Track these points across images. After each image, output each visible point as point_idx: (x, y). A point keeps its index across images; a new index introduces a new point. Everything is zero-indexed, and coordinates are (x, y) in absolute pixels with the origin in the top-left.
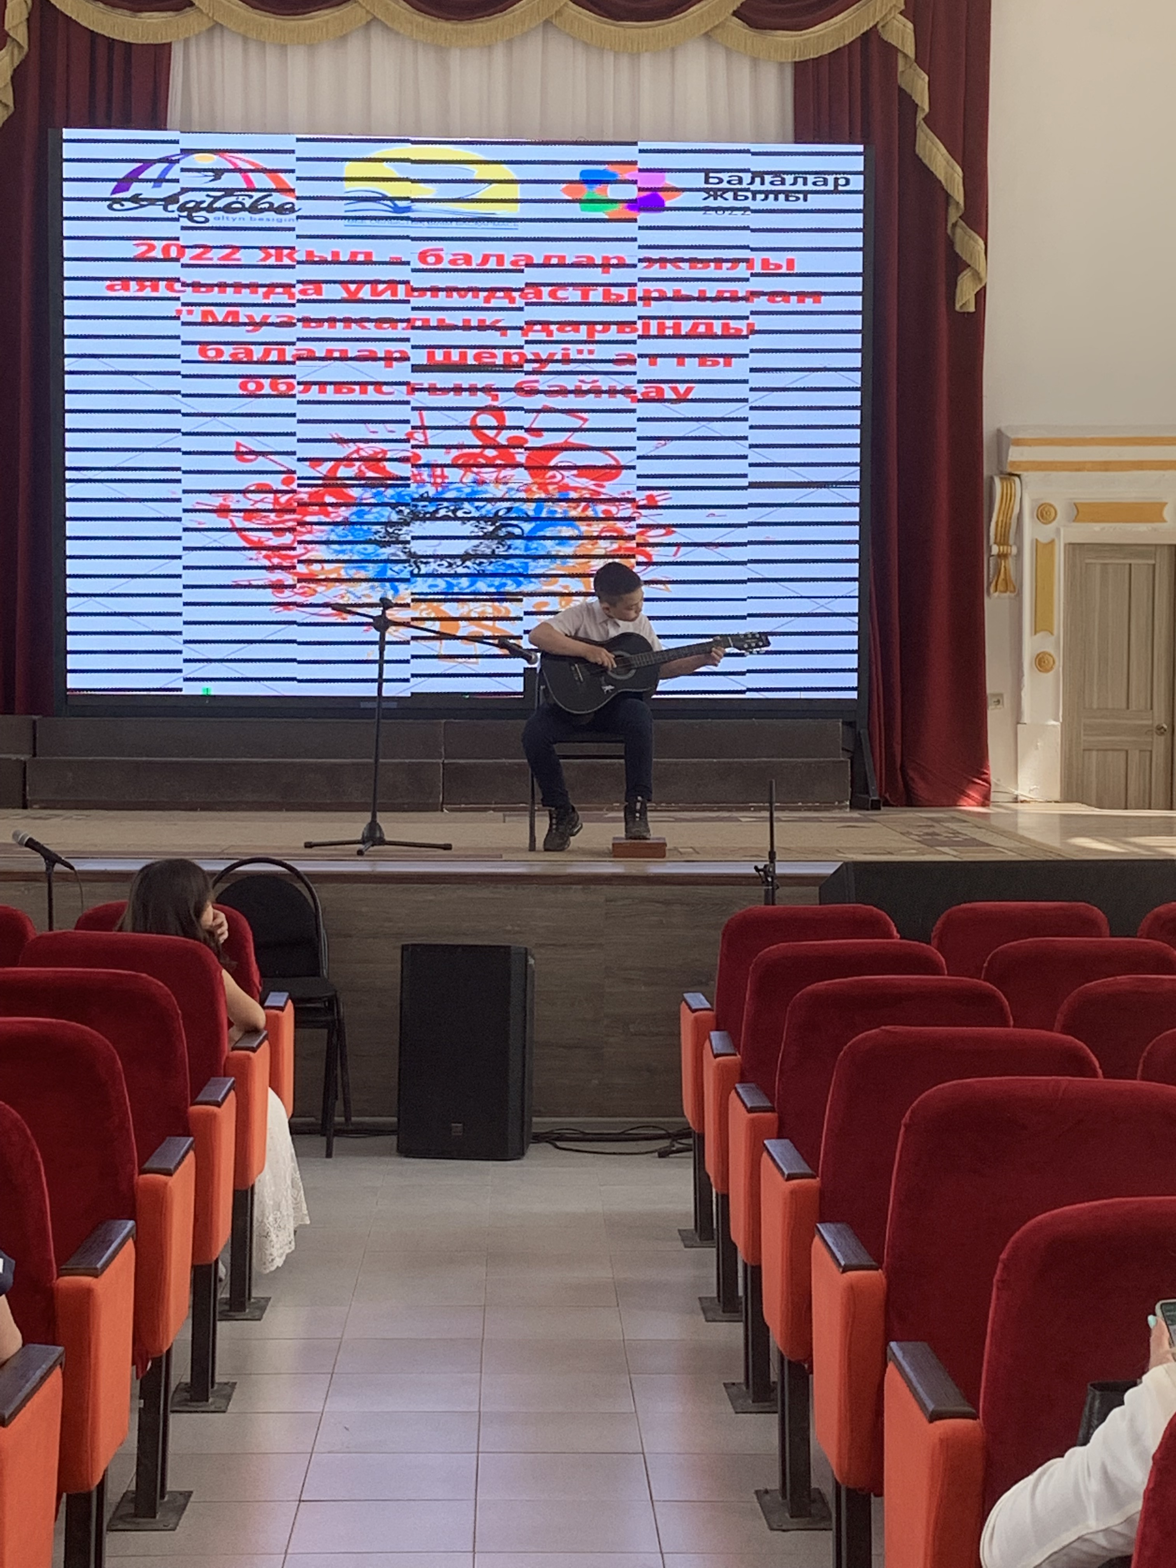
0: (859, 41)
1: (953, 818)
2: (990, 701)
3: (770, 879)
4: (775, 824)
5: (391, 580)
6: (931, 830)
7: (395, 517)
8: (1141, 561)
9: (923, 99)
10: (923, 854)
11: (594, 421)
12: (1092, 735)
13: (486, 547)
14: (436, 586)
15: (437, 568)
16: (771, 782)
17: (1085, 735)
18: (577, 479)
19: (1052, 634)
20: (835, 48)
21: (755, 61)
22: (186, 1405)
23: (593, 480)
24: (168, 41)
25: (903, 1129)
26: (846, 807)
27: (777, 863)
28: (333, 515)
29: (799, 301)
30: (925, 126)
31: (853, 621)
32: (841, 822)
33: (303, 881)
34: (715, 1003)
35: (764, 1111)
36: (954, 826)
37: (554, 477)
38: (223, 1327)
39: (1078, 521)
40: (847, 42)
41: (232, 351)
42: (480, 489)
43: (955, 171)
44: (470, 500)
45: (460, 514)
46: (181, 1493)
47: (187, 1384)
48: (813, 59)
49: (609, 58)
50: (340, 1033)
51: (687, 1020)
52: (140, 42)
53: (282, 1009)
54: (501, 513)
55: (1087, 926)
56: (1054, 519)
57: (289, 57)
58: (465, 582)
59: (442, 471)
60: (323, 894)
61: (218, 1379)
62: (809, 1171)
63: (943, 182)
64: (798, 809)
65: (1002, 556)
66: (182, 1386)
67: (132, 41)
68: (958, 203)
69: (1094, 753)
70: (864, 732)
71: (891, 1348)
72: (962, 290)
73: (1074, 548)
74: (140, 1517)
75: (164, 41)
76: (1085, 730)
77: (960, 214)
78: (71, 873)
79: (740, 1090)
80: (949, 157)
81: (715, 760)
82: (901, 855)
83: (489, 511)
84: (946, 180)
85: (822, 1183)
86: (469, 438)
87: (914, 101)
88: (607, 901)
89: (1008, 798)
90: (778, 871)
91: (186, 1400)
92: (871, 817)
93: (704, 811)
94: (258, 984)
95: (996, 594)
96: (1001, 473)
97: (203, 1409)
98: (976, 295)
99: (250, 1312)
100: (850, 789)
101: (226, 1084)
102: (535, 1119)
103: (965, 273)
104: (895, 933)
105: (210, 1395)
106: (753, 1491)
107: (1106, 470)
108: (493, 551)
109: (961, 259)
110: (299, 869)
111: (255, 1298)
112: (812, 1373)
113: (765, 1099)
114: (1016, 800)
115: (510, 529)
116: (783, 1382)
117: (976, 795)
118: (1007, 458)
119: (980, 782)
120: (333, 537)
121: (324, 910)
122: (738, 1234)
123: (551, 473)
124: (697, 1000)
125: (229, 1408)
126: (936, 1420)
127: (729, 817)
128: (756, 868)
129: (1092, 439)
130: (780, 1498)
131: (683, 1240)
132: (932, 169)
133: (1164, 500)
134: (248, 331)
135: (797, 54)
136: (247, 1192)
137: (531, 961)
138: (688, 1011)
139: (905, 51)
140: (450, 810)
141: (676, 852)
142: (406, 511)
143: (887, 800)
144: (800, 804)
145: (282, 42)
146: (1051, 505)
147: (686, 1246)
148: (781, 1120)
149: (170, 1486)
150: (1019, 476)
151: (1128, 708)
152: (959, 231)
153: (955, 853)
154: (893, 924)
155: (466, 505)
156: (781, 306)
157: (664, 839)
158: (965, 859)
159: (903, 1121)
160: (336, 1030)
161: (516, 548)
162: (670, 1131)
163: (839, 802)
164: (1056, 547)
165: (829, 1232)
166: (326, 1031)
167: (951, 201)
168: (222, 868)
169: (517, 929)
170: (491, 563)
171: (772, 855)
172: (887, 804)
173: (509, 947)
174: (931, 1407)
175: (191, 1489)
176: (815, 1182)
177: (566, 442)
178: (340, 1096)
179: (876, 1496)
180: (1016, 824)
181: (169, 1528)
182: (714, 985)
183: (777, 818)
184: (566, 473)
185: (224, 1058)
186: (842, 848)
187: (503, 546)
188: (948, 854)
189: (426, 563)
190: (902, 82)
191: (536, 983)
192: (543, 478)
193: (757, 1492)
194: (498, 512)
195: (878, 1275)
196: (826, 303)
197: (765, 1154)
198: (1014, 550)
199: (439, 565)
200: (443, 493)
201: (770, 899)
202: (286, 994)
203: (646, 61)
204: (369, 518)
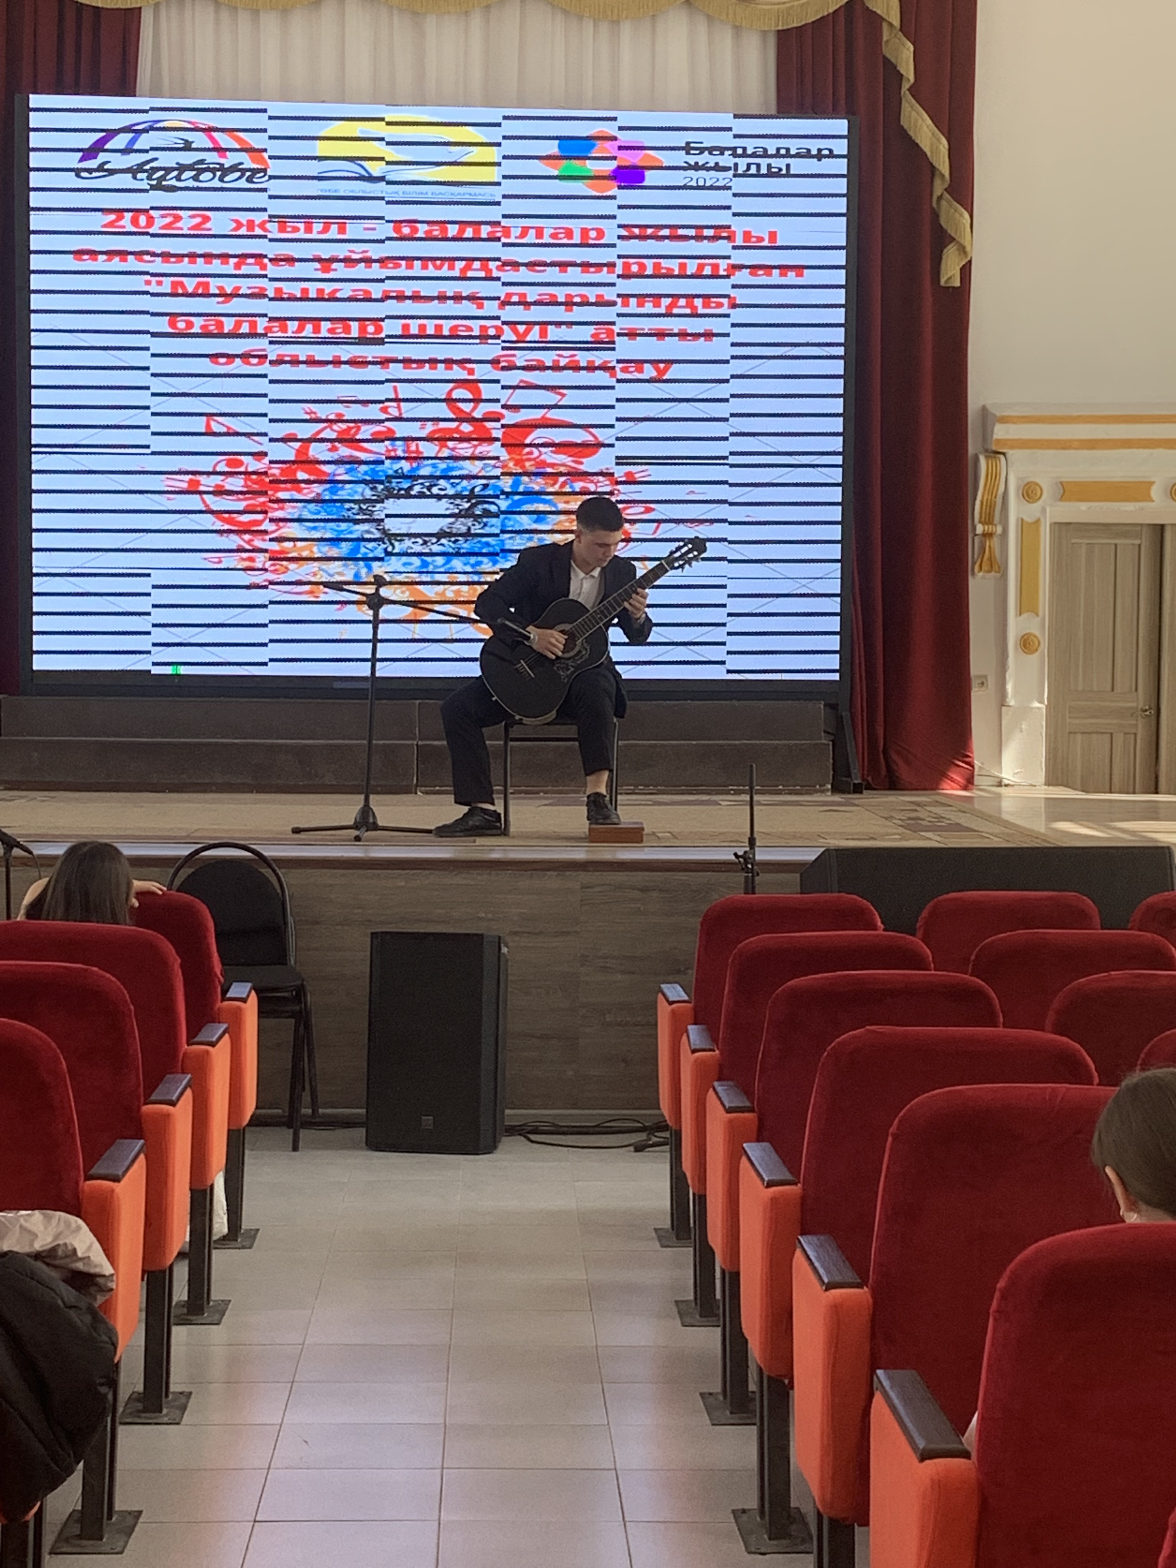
0: (843, 9)
1: (937, 802)
2: (975, 684)
3: (750, 866)
4: (755, 808)
5: (365, 559)
6: (914, 815)
7: (368, 494)
8: (1128, 541)
9: (908, 70)
10: (907, 840)
11: (573, 396)
12: (1077, 718)
13: (460, 526)
14: (410, 564)
15: (412, 545)
16: (751, 766)
17: (1070, 717)
18: (554, 456)
19: (1037, 615)
20: (818, 17)
21: (737, 29)
22: (139, 1417)
23: (570, 456)
24: (138, 6)
25: (890, 1139)
26: (828, 790)
27: (757, 849)
28: (305, 491)
29: (781, 275)
30: (910, 97)
31: (836, 602)
32: (823, 805)
33: (270, 866)
34: (693, 994)
35: (743, 1112)
36: (939, 810)
37: (531, 453)
38: (179, 1334)
39: (1065, 500)
40: (831, 11)
41: (203, 323)
42: (455, 464)
43: (941, 143)
44: (447, 478)
45: (435, 490)
46: (130, 1513)
47: (139, 1394)
48: (796, 28)
49: (589, 26)
50: (308, 1027)
51: (664, 1012)
52: (109, 7)
53: (244, 1000)
54: (477, 490)
55: (1080, 918)
56: (1040, 498)
57: (261, 21)
58: (440, 560)
59: (417, 446)
60: (291, 879)
61: (173, 1388)
62: (788, 1176)
63: (929, 154)
64: (779, 793)
65: (988, 535)
66: (135, 1395)
67: (100, 5)
68: (943, 176)
69: (1079, 736)
70: (846, 714)
71: (878, 1378)
72: (946, 264)
73: (1061, 528)
74: (86, 1539)
75: (134, 6)
76: (1070, 712)
77: (946, 186)
78: (29, 858)
79: (719, 1089)
80: (935, 129)
81: (694, 742)
82: (884, 840)
83: (464, 489)
84: (932, 152)
85: (804, 1190)
86: (443, 411)
87: (898, 71)
88: (582, 888)
89: (994, 781)
90: (758, 857)
91: (139, 1411)
92: (853, 801)
93: (683, 794)
94: (219, 973)
95: (981, 574)
96: (986, 451)
97: (156, 1421)
98: (961, 269)
99: (208, 1316)
100: (832, 773)
101: (182, 1081)
102: (507, 1112)
103: (950, 247)
104: (879, 923)
105: (164, 1405)
106: (730, 1511)
107: (1093, 448)
108: (469, 529)
109: (946, 232)
110: (266, 854)
111: (214, 1301)
112: (792, 1388)
113: (745, 1098)
114: (1000, 784)
115: (486, 506)
116: (762, 1391)
117: (958, 779)
118: (992, 436)
119: (963, 765)
120: (306, 515)
121: (291, 897)
122: (716, 1238)
123: (527, 450)
124: (675, 992)
125: (184, 1419)
126: (926, 1459)
127: (709, 800)
128: (736, 855)
129: (1079, 416)
130: (758, 1519)
131: (660, 1241)
132: (918, 141)
133: (1153, 479)
134: (218, 303)
135: (780, 23)
136: (205, 1190)
137: (504, 950)
138: (666, 1004)
139: (890, 20)
140: (426, 793)
141: (653, 837)
142: (380, 487)
143: (868, 783)
144: (781, 787)
145: (255, 7)
146: (1037, 484)
147: (662, 1246)
148: (760, 1120)
149: (118, 1506)
150: (1004, 454)
151: (1113, 690)
152: (944, 203)
153: (939, 839)
154: (876, 914)
155: (442, 483)
156: (763, 280)
157: (642, 823)
158: (950, 846)
159: (891, 1130)
160: (303, 1019)
161: (492, 526)
162: (647, 1124)
163: (820, 786)
164: (1042, 529)
165: (809, 1243)
166: (293, 1021)
167: (937, 173)
168: (187, 853)
169: (490, 916)
170: (466, 541)
171: (752, 842)
172: (869, 787)
173: (482, 935)
174: (921, 1444)
175: (140, 1509)
176: (797, 1189)
177: (543, 418)
178: (307, 1086)
179: (860, 1525)
180: (1000, 811)
181: (116, 1551)
182: (692, 974)
183: (758, 801)
184: (543, 450)
185: (181, 1055)
186: (823, 833)
187: (480, 523)
188: (931, 839)
189: (400, 541)
190: (887, 52)
191: (509, 972)
192: (520, 454)
193: (733, 1512)
194: (474, 488)
195: (863, 1294)
196: (810, 277)
197: (744, 1159)
198: (999, 530)
199: (414, 543)
200: (418, 468)
201: (750, 887)
202: (249, 985)
203: (626, 28)
204: (343, 494)
